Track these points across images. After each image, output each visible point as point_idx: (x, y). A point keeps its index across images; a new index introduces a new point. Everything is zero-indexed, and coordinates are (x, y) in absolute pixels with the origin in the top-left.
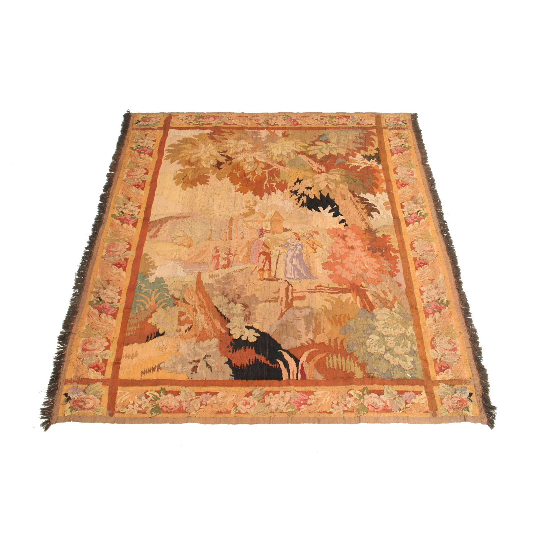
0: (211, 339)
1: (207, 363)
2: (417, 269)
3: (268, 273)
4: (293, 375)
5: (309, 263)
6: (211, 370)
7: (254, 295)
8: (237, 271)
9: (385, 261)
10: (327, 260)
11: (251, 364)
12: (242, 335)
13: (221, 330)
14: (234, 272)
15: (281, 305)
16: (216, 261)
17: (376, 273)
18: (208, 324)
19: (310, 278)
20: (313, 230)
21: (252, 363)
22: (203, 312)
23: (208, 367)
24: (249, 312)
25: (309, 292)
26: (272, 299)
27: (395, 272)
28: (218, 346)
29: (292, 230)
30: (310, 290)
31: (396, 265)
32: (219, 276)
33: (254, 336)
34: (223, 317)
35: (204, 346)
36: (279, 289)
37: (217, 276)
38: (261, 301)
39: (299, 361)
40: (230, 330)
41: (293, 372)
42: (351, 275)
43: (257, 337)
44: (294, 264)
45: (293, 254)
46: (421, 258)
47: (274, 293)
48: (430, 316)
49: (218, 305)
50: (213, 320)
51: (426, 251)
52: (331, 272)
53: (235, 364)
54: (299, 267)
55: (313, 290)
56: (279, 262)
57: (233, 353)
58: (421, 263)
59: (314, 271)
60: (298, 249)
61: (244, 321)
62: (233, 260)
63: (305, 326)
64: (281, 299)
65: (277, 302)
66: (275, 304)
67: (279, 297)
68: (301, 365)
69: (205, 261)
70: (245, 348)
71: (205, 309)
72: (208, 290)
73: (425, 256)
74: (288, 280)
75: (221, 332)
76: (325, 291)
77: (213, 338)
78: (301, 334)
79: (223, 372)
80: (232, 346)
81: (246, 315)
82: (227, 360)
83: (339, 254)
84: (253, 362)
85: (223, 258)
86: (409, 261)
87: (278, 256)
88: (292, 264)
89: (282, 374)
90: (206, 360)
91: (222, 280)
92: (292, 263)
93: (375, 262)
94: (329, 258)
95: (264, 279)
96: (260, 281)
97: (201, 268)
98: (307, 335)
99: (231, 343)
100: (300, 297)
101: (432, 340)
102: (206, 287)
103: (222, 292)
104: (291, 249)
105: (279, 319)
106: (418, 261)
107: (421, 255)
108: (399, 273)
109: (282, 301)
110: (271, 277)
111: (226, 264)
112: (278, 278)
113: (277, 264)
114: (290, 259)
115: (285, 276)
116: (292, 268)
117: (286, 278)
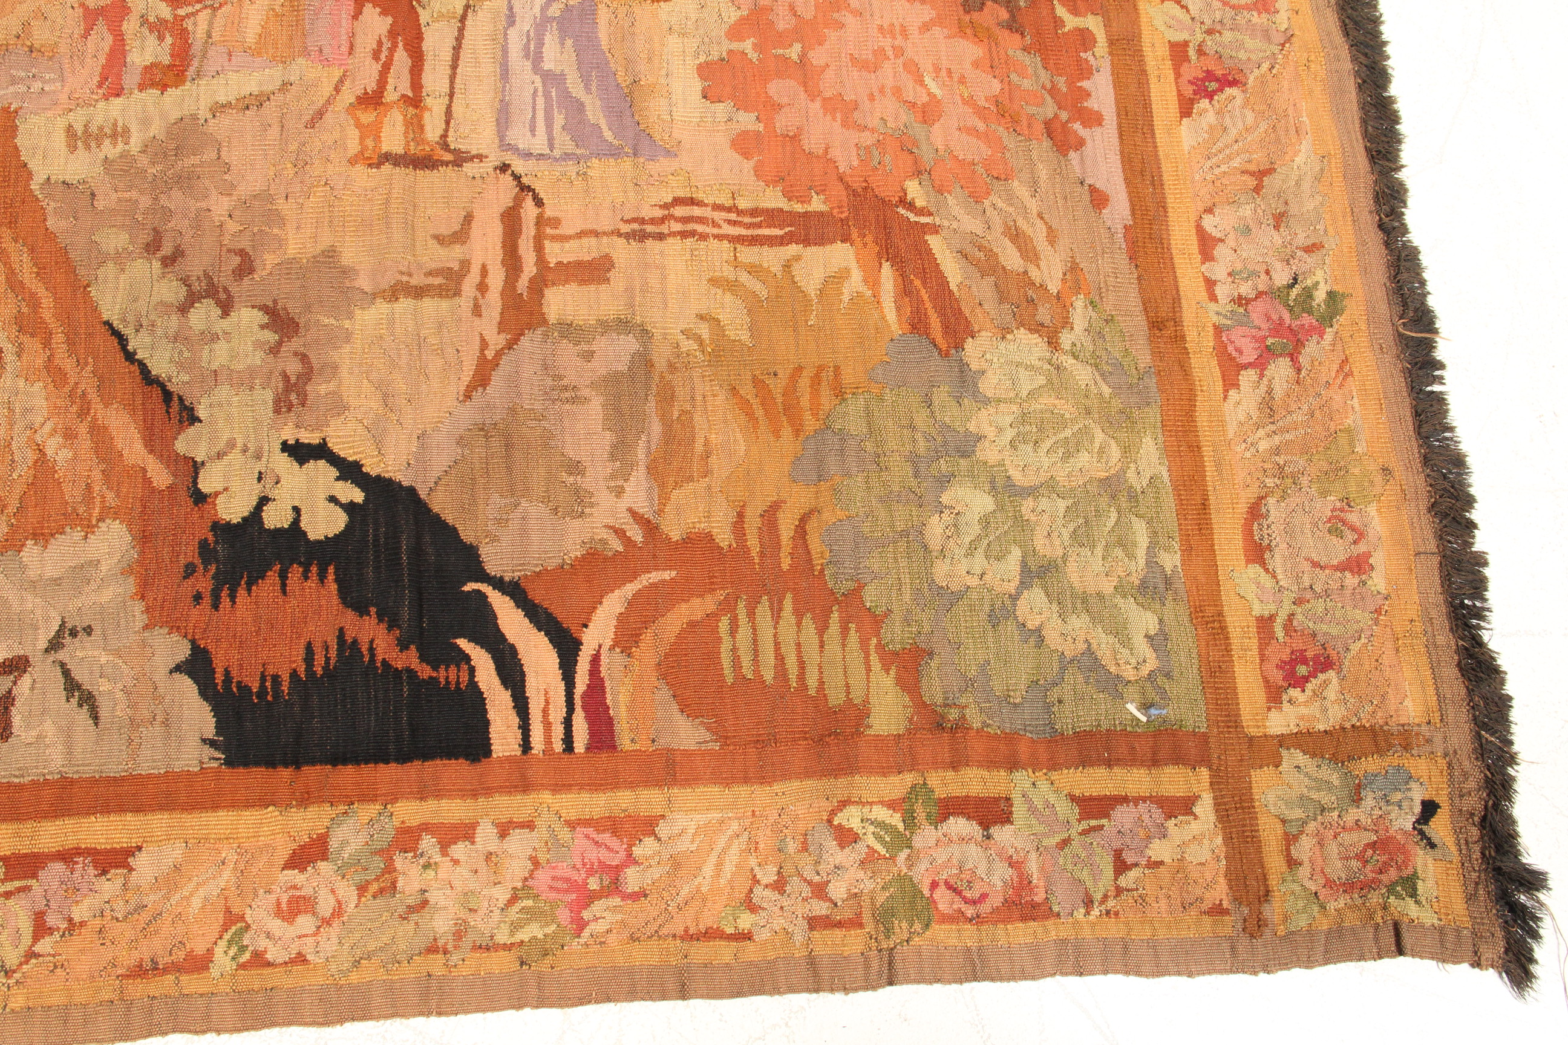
0: (89, 528)
1: (66, 673)
2: (1186, 111)
3: (408, 124)
4: (547, 725)
5: (629, 62)
6: (95, 718)
7: (331, 254)
8: (229, 105)
9: (1026, 59)
10: (727, 46)
11: (319, 671)
12: (264, 500)
13: (144, 470)
14: (217, 109)
15: (477, 310)
16: (109, 39)
17: (981, 126)
18: (69, 435)
19: (635, 155)
21: (326, 668)
22: (40, 361)
23: (74, 701)
24: (304, 358)
25: (628, 236)
26: (431, 280)
27: (1077, 126)
28: (127, 571)
30: (636, 226)
31: (1085, 84)
32: (126, 131)
33: (332, 499)
34: (157, 392)
35: (51, 572)
36: (468, 219)
37: (114, 136)
38: (367, 289)
39: (577, 644)
40: (196, 467)
41: (545, 712)
42: (854, 137)
43: (350, 508)
44: (547, 65)
45: (543, 9)
46: (1210, 45)
47: (439, 239)
48: (1248, 377)
49: (124, 320)
50: (97, 407)
51: (1233, 7)
52: (747, 121)
53: (227, 673)
54: (576, 89)
55: (653, 221)
56: (465, 55)
57: (216, 606)
58: (1210, 75)
59: (655, 110)
61: (277, 411)
62: (209, 37)
63: (608, 438)
64: (478, 279)
65: (457, 293)
66: (445, 304)
67: (465, 264)
68: (587, 667)
69: (40, 35)
70: (283, 576)
71: (47, 344)
72: (63, 224)
73: (1228, 36)
74: (519, 166)
75: (147, 481)
76: (716, 231)
77: (101, 519)
78: (587, 482)
79: (166, 723)
80: (213, 568)
81: (286, 377)
82: (183, 651)
83: (792, 9)
84: (328, 659)
85: (144, 20)
86: (1151, 64)
87: (463, 18)
88: (536, 68)
89: (487, 723)
90: (62, 655)
91: (143, 161)
92: (537, 59)
93: (976, 64)
94: (735, 32)
95: (387, 158)
96: (360, 168)
97: (14, 81)
98: (619, 492)
99: (203, 545)
100: (579, 264)
101: (1255, 512)
102: (51, 206)
103: (145, 237)
105: (468, 396)
106: (1193, 68)
107: (1210, 32)
108: (1097, 130)
109: (482, 288)
110: (423, 141)
111: (166, 60)
112: (463, 153)
113: (454, 67)
114: (528, 36)
115: (501, 141)
116: (540, 89)
117: (507, 150)
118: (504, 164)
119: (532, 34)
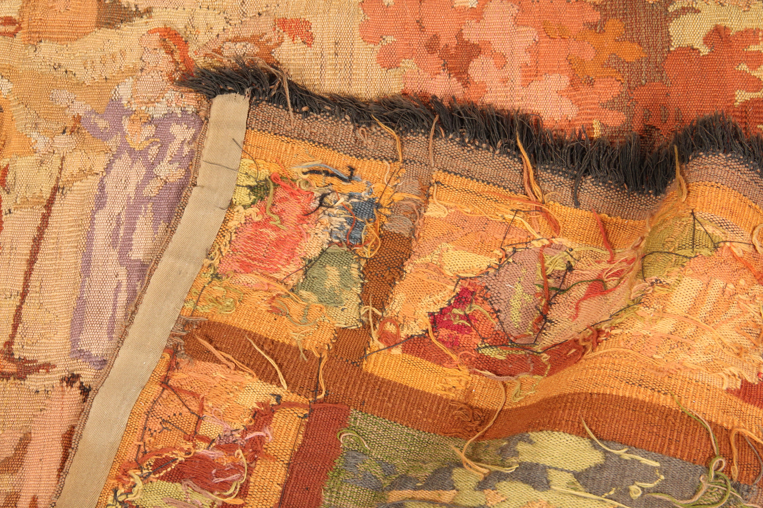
20: (281, 13)
29: (149, 11)
36: (26, 442)
44: (136, 254)
45: (139, 188)
56: (47, 246)
60: (173, 148)
67: (14, 499)
87: (51, 202)
88: (122, 257)
104: (131, 151)
112: (29, 362)
113: (32, 262)
114: (118, 220)
115: (73, 347)
116: (124, 283)
117: (77, 358)
118: (73, 376)
119: (123, 218)
